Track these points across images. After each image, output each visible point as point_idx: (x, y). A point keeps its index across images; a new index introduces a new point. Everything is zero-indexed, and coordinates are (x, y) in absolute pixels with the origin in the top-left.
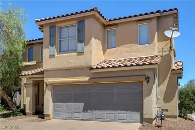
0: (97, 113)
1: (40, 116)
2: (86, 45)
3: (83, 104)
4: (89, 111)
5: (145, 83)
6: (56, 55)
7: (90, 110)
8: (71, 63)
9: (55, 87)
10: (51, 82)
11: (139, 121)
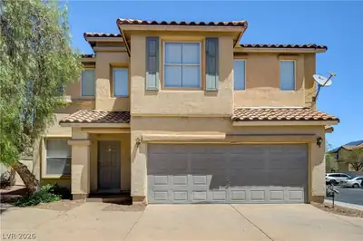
0: (236, 191)
1: (106, 200)
2: (222, 80)
3: (210, 177)
4: (221, 188)
5: (314, 145)
6: (160, 90)
7: (223, 185)
8: (193, 107)
9: (152, 147)
10: (149, 137)
11: (303, 200)
